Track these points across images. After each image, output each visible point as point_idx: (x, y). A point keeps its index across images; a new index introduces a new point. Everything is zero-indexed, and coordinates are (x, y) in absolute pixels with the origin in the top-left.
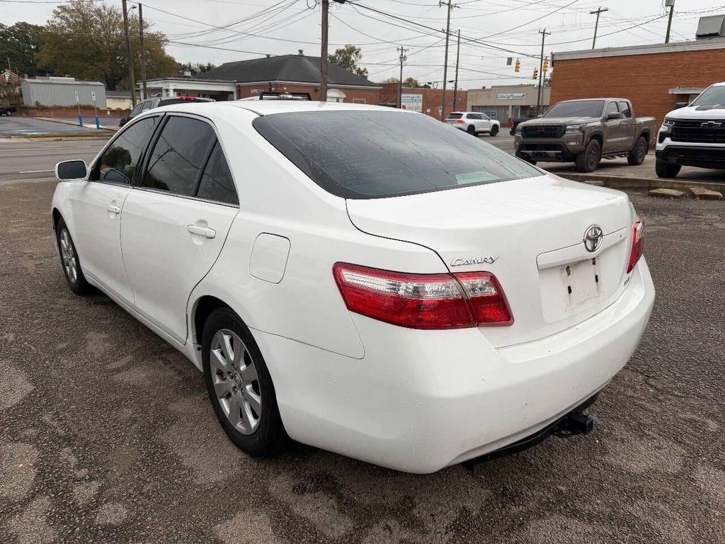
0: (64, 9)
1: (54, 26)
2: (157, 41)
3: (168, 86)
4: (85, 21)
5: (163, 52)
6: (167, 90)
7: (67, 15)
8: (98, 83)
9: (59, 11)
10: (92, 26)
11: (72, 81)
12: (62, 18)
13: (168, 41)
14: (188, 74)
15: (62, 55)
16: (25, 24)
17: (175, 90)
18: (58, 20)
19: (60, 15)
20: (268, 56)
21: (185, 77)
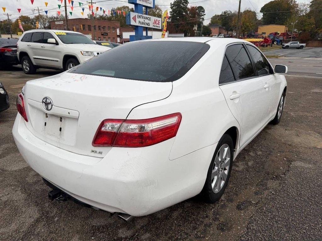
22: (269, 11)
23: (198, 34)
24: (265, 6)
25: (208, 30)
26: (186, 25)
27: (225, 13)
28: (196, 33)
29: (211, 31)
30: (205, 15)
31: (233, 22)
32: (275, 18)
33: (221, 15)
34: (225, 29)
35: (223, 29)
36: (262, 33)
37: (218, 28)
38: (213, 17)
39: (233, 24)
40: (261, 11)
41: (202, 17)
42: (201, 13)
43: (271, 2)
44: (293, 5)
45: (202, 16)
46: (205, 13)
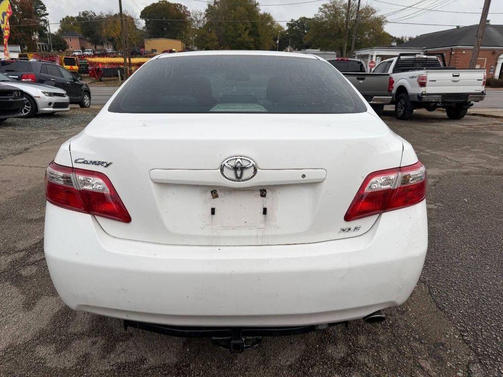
0: (325, 6)
1: (318, 18)
2: (379, 22)
3: (373, 53)
4: (336, 12)
5: (382, 29)
6: (372, 56)
7: (326, 10)
8: (333, 52)
9: (322, 7)
10: (339, 15)
11: (318, 52)
12: (323, 12)
13: (387, 21)
14: (394, 44)
15: (318, 36)
16: (304, 18)
17: (377, 56)
18: (321, 14)
19: (323, 10)
20: (458, 27)
21: (392, 46)
22: (154, 18)
23: (43, 48)
24: (146, 9)
25: (61, 42)
26: (15, 30)
27: (84, 14)
28: (39, 45)
29: (65, 43)
30: (47, 14)
31: (104, 30)
32: (162, 29)
33: (78, 18)
34: (89, 41)
35: (87, 40)
36: (152, 50)
37: (78, 39)
38: (63, 19)
39: (104, 33)
40: (141, 17)
41: (43, 18)
42: (39, 11)
43: (154, 5)
44: (184, 12)
45: (41, 16)
46: (46, 12)
